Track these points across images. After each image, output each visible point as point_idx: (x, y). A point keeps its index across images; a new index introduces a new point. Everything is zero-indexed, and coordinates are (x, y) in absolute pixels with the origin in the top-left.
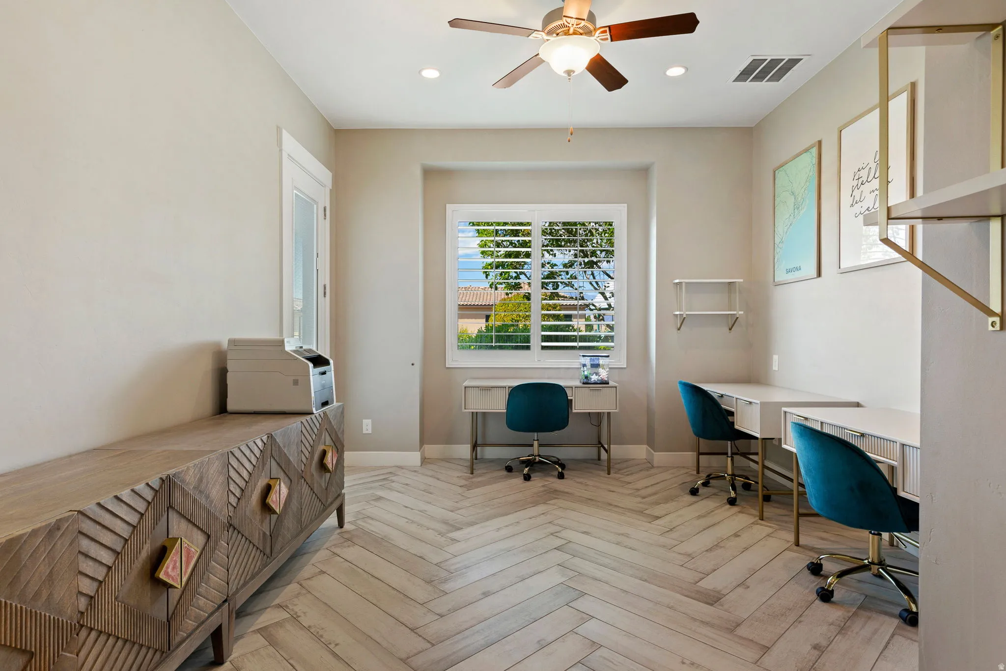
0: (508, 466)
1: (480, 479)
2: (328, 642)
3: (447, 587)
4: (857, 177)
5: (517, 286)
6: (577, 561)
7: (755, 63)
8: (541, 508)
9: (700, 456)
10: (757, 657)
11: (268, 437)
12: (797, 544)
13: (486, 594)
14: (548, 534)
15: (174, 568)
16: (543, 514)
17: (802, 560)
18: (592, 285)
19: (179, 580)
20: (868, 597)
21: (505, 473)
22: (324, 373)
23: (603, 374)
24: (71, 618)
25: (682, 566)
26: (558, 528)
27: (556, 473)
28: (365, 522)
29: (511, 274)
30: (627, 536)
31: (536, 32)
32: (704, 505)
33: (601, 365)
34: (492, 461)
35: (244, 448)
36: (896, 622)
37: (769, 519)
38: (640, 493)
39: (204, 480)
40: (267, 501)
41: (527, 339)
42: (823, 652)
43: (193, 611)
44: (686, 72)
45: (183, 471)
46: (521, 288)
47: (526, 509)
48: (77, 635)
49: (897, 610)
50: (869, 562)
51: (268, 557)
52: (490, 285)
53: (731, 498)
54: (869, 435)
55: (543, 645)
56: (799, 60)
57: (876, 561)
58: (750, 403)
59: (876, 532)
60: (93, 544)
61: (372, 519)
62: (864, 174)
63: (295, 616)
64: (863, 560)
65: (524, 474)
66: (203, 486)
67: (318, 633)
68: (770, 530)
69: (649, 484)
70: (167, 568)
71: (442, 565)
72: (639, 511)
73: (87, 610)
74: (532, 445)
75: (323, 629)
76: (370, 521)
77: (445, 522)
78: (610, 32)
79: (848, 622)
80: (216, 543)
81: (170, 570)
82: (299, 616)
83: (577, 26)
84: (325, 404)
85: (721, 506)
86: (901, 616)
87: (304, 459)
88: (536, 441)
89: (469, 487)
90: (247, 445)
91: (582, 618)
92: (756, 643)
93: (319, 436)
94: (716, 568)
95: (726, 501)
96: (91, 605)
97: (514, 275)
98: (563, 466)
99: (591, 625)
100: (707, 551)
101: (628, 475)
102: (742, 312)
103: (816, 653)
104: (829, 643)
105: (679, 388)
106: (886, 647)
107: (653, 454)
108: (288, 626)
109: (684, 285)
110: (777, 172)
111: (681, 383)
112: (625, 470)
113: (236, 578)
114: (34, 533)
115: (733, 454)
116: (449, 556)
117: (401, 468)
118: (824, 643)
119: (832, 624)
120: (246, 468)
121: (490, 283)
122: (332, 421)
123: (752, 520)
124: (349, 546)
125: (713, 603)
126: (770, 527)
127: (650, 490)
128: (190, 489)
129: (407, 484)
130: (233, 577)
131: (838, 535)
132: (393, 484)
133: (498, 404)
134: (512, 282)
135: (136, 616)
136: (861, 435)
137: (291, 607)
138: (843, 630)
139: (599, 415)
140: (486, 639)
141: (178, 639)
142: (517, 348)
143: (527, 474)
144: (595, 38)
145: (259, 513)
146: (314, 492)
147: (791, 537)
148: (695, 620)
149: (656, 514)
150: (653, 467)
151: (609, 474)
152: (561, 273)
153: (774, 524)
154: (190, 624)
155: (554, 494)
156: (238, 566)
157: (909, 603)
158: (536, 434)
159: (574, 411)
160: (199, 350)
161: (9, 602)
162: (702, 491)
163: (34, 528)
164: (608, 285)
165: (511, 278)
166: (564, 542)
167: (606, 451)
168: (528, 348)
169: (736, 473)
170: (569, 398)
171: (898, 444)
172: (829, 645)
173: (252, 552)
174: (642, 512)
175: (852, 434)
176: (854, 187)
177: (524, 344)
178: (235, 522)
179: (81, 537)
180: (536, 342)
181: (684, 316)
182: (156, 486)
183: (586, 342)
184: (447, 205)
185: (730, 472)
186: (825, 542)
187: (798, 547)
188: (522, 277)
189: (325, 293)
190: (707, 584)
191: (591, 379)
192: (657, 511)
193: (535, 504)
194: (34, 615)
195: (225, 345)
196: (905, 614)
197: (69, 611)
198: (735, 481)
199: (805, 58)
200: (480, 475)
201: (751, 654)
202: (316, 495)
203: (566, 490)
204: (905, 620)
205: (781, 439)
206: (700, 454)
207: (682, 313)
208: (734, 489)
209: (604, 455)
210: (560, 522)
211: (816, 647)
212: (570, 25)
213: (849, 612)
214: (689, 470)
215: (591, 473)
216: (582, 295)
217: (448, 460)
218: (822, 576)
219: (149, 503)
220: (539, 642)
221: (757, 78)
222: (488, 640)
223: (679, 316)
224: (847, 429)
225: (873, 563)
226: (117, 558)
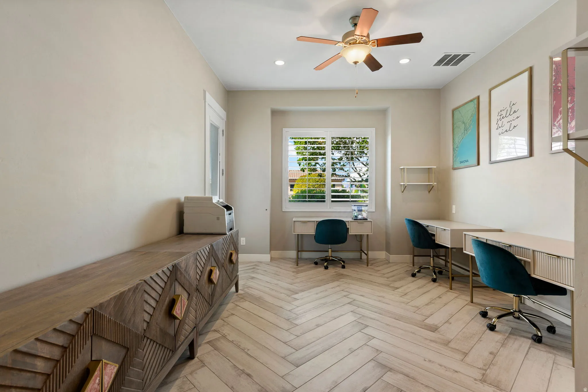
0: (316, 262)
1: (302, 268)
2: (244, 349)
3: (297, 322)
4: (500, 114)
5: (315, 170)
6: (360, 310)
7: (446, 57)
8: (336, 283)
9: (415, 257)
10: (462, 358)
11: (211, 245)
12: (472, 302)
13: (318, 326)
14: (343, 296)
15: (179, 309)
16: (338, 286)
17: (477, 310)
18: (353, 169)
19: (180, 315)
20: (513, 329)
21: (314, 265)
22: (230, 214)
23: (365, 215)
24: (141, 332)
25: (415, 312)
26: (347, 293)
27: (341, 266)
28: (248, 289)
29: (312, 164)
30: (383, 297)
31: (340, 43)
32: (420, 282)
33: (363, 210)
34: (306, 259)
35: (202, 251)
36: (530, 341)
37: (455, 289)
38: (385, 275)
39: (188, 267)
40: (211, 277)
41: (324, 197)
42: (495, 356)
43: (184, 332)
44: (410, 61)
45: (180, 262)
46: (317, 171)
47: (329, 283)
48: (143, 341)
49: (530, 336)
50: (513, 311)
51: (210, 306)
52: (301, 169)
53: (434, 278)
54: (514, 246)
55: (352, 351)
56: (468, 55)
57: (517, 310)
58: (445, 230)
59: (517, 295)
60: (149, 296)
61: (252, 288)
62: (504, 113)
63: (224, 336)
64: (510, 310)
65: (325, 266)
66: (187, 270)
67: (238, 344)
68: (456, 295)
69: (390, 271)
70: (176, 309)
71: (292, 311)
72: (387, 285)
73: (147, 328)
74: (328, 251)
75: (240, 342)
76: (250, 289)
77: (289, 290)
78: (377, 42)
79: (505, 341)
80: (192, 297)
81: (177, 310)
82: (226, 336)
83: (361, 40)
84: (231, 229)
85: (429, 283)
86: (532, 338)
87: (224, 258)
88: (330, 249)
89: (297, 272)
90: (203, 249)
91: (369, 338)
92: (461, 351)
93: (229, 246)
94: (432, 314)
95: (431, 280)
96: (148, 326)
97: (314, 164)
98: (344, 262)
99: (374, 342)
100: (426, 305)
101: (377, 267)
102: (436, 183)
103: (492, 356)
104: (497, 351)
105: (406, 222)
106: (527, 354)
107: (389, 256)
108: (222, 341)
109: (406, 169)
110: (454, 112)
111: (406, 219)
112: (376, 264)
113: (199, 316)
114: (129, 290)
115: (434, 256)
116: (294, 307)
117: (261, 262)
118: (495, 352)
119: (497, 342)
120: (203, 261)
121: (301, 168)
122: (234, 238)
123: (446, 290)
124: (243, 301)
125: (435, 331)
126: (456, 293)
127: (391, 274)
128: (183, 270)
129: (265, 271)
130: (198, 316)
131: (492, 297)
132: (258, 271)
133: (311, 230)
134: (312, 168)
135: (164, 333)
136: (510, 246)
137: (221, 331)
138: (503, 345)
139: (361, 236)
140: (323, 348)
141: (178, 345)
142: (318, 201)
143: (326, 266)
144: (369, 45)
145: (207, 283)
146: (227, 274)
147: (469, 299)
148: (427, 339)
149: (396, 286)
150: (389, 262)
151: (368, 266)
152: (337, 163)
153: (458, 292)
154: (182, 338)
155: (342, 276)
156: (200, 310)
157: (537, 332)
158: (330, 245)
159: (350, 234)
160: (171, 202)
161: (120, 323)
162: (418, 275)
163: (129, 288)
164: (362, 169)
165: (312, 166)
166: (351, 300)
167: (366, 254)
168: (324, 201)
169: (436, 266)
170: (347, 227)
171: (531, 250)
172: (498, 352)
173: (205, 302)
174: (389, 285)
175: (504, 245)
176: (499, 119)
177: (321, 199)
178: (199, 288)
179: (145, 293)
180: (328, 198)
181: (406, 185)
182: (171, 269)
183: (354, 198)
184: (283, 129)
185: (432, 265)
186: (487, 301)
187: (473, 304)
188: (317, 165)
189: (223, 174)
190: (430, 321)
191: (358, 217)
192: (397, 284)
193: (333, 281)
194: (129, 330)
195: (183, 200)
196: (535, 337)
197: (140, 329)
198: (435, 270)
199: (472, 54)
200: (301, 266)
201: (459, 357)
202: (228, 275)
203: (347, 274)
204: (535, 340)
205: (463, 248)
206: (414, 256)
207: (405, 184)
208: (435, 274)
209: (364, 256)
210: (347, 290)
211: (491, 353)
212: (358, 39)
213: (505, 336)
214: (409, 264)
215: (358, 265)
216: (348, 174)
217: (284, 259)
218: (488, 318)
219: (168, 277)
220: (350, 349)
221: (445, 64)
222: (324, 348)
223: (402, 185)
224: (501, 243)
225: (515, 311)
226: (157, 304)
